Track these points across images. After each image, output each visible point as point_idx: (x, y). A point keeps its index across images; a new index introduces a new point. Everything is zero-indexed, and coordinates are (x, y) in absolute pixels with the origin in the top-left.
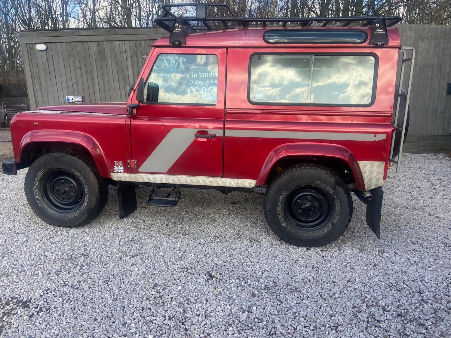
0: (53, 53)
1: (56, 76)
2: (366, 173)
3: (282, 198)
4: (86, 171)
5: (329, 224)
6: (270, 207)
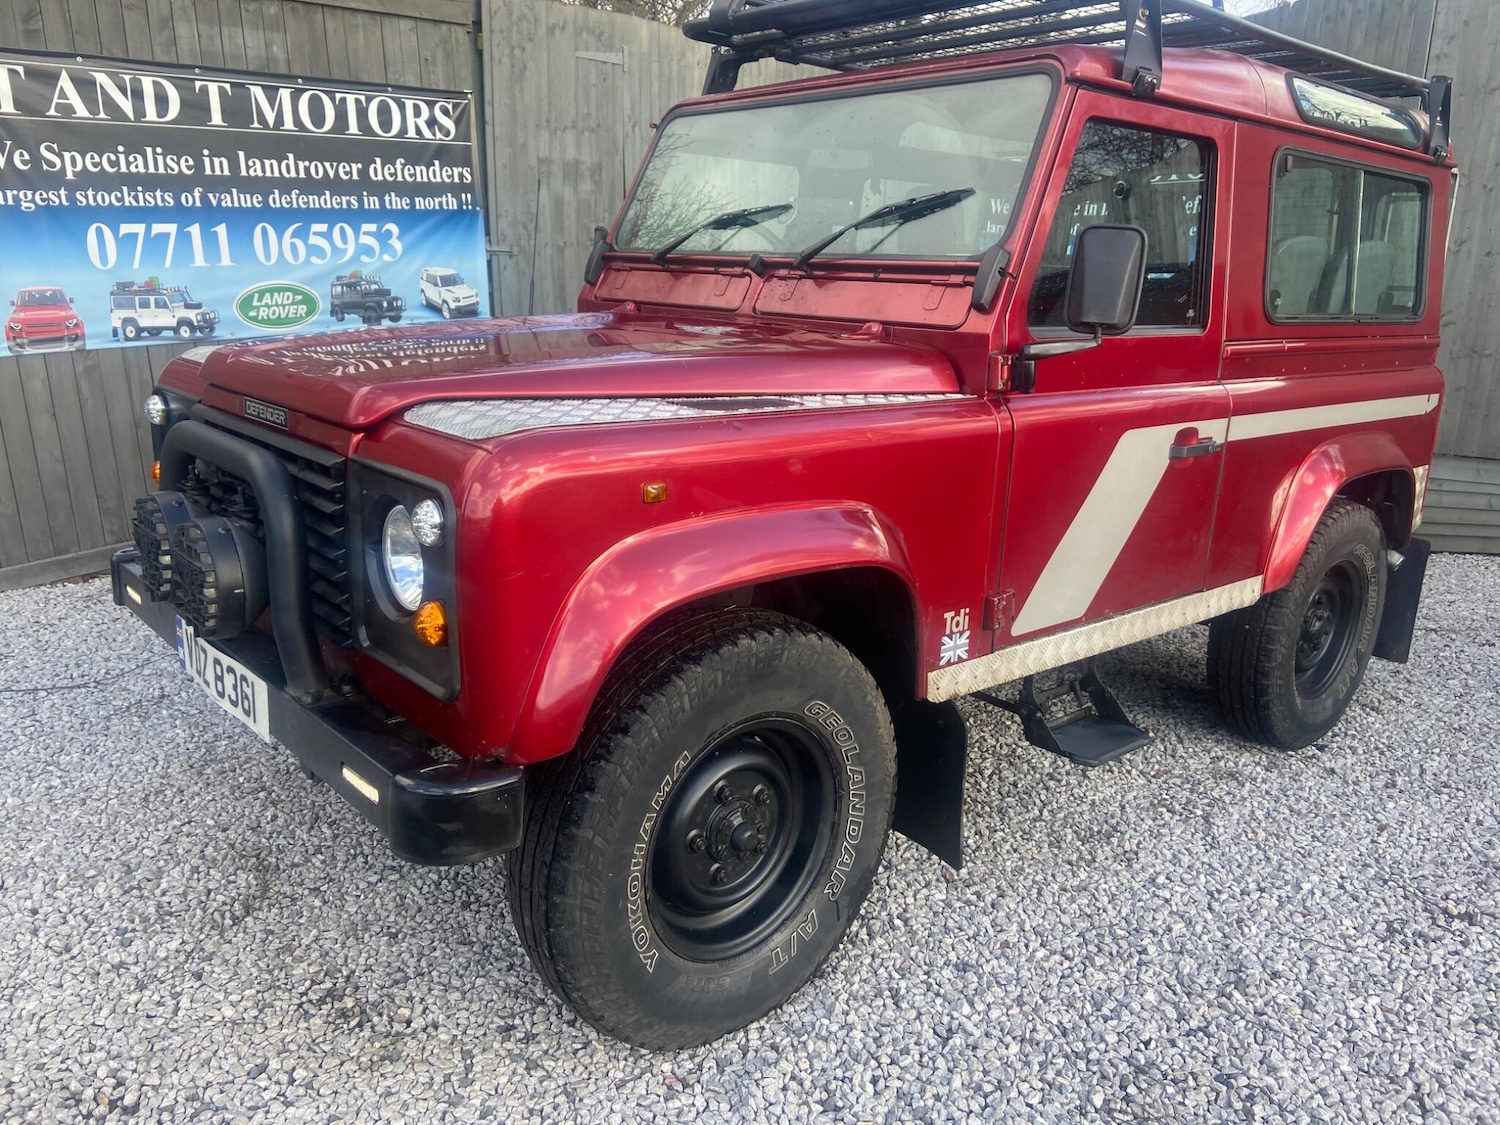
5: (1349, 659)
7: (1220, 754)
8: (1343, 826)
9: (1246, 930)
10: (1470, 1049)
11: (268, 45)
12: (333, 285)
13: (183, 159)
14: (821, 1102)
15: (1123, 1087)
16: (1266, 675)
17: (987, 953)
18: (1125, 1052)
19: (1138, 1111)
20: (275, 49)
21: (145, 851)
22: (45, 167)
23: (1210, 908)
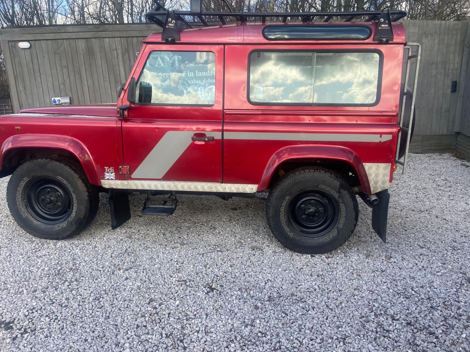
0: (38, 51)
1: (41, 76)
2: (372, 176)
3: (285, 204)
4: (74, 179)
5: (334, 229)
6: (273, 213)
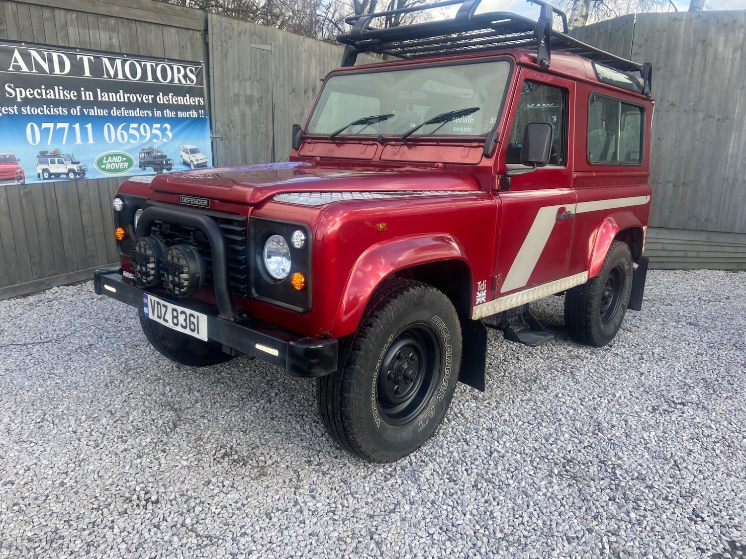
5: (619, 308)
7: (571, 349)
8: (626, 374)
9: (598, 411)
10: (692, 448)
11: (111, 39)
12: (140, 153)
13: (72, 92)
14: (448, 479)
15: (564, 467)
16: (590, 314)
17: (498, 424)
18: (562, 455)
19: (572, 474)
20: (114, 41)
21: (116, 406)
22: (7, 95)
23: (582, 404)
